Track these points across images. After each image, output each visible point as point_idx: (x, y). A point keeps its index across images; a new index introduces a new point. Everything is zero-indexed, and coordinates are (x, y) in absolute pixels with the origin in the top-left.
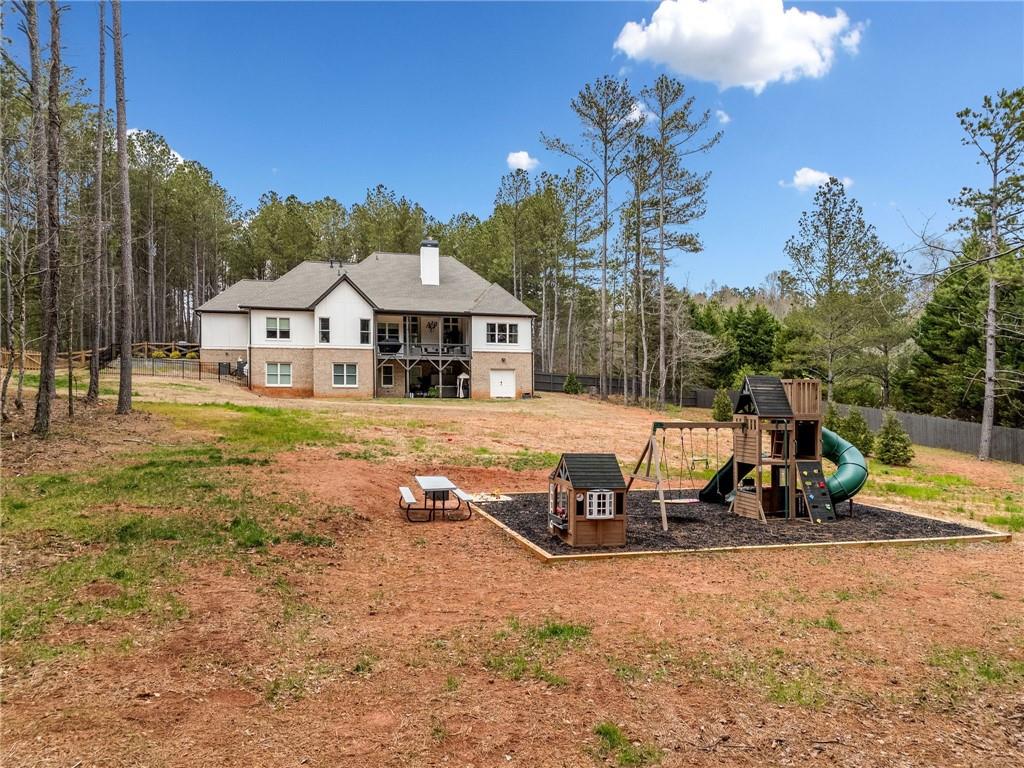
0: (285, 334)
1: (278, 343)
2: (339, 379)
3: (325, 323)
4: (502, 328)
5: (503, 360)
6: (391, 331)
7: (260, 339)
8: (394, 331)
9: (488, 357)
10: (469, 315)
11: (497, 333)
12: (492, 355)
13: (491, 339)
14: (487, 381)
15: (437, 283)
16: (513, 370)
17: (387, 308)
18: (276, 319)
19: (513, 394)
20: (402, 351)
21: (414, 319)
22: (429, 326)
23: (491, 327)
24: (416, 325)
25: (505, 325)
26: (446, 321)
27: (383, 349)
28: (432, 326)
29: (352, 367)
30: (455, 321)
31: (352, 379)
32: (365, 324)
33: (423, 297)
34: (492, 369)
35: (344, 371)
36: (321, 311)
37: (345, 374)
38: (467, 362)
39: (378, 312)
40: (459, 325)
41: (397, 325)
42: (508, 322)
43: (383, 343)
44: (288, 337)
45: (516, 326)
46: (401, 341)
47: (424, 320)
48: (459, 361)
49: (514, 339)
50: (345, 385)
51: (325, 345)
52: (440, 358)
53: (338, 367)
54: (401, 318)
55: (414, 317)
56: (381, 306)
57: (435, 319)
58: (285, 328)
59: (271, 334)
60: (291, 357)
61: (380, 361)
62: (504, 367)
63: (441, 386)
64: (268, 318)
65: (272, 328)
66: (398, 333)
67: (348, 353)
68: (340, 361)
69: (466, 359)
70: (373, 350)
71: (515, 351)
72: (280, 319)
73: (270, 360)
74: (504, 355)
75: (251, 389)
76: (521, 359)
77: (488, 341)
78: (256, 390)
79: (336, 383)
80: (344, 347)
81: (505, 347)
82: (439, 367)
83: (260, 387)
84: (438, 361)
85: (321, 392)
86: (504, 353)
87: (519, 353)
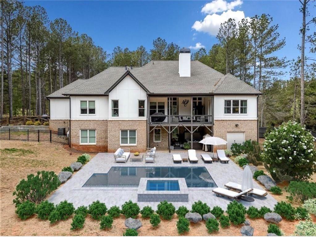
0: (92, 111)
1: (88, 117)
2: (124, 140)
3: (116, 103)
4: (236, 103)
5: (237, 126)
6: (160, 107)
7: (77, 115)
8: (162, 107)
9: (225, 123)
10: (212, 95)
11: (232, 106)
12: (228, 122)
13: (227, 111)
15: (189, 76)
16: (244, 132)
17: (156, 92)
18: (86, 101)
20: (166, 120)
21: (175, 99)
22: (184, 102)
23: (228, 103)
24: (176, 102)
25: (238, 101)
26: (194, 99)
27: (153, 119)
28: (185, 103)
29: (133, 132)
30: (200, 99)
31: (133, 140)
32: (141, 103)
33: (180, 85)
34: (228, 132)
35: (128, 134)
36: (113, 96)
37: (128, 136)
38: (210, 127)
39: (150, 95)
40: (202, 101)
41: (164, 103)
43: (153, 115)
44: (94, 113)
45: (246, 101)
46: (166, 114)
47: (181, 100)
48: (205, 127)
49: (244, 111)
50: (129, 144)
51: (115, 118)
52: (192, 125)
53: (124, 132)
54: (166, 98)
55: (174, 98)
56: (152, 91)
57: (187, 98)
58: (92, 107)
59: (83, 111)
60: (96, 125)
61: (151, 128)
62: (237, 130)
63: (192, 142)
64: (81, 101)
65: (84, 107)
66: (164, 108)
67: (131, 123)
68: (126, 128)
69: (210, 125)
70: (147, 120)
71: (245, 119)
72: (89, 101)
73: (83, 128)
74: (237, 122)
75: (70, 146)
76: (250, 124)
77: (225, 113)
78: (74, 147)
79: (122, 143)
80: (128, 119)
81: (238, 117)
82: (191, 131)
83: (75, 145)
84: (190, 127)
85: (110, 149)
86: (237, 120)
87: (248, 120)
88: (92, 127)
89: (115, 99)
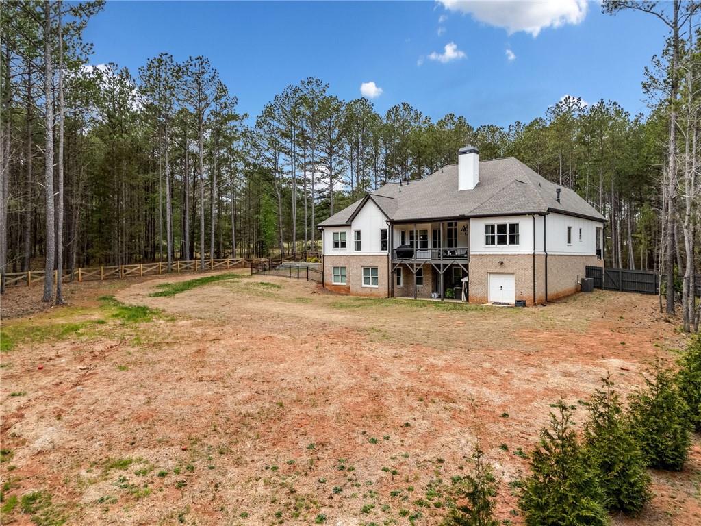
0: (343, 245)
1: (340, 251)
2: (366, 279)
3: (358, 235)
4: (502, 228)
5: (501, 263)
7: (330, 249)
9: (485, 260)
10: (467, 218)
11: (496, 234)
12: (489, 258)
13: (490, 241)
14: (485, 285)
15: (474, 187)
16: (513, 273)
18: (338, 233)
19: (512, 301)
23: (490, 228)
25: (505, 226)
29: (375, 270)
31: (375, 280)
32: (384, 234)
34: (490, 273)
35: (370, 273)
36: (356, 225)
37: (370, 276)
38: (466, 266)
39: (392, 223)
42: (507, 221)
44: (345, 247)
45: (518, 224)
48: (458, 265)
49: (514, 240)
50: (370, 286)
51: (358, 253)
52: (442, 262)
53: (366, 269)
58: (343, 240)
59: (336, 245)
60: (346, 262)
61: (394, 265)
62: (501, 269)
64: (334, 233)
65: (337, 240)
67: (372, 259)
68: (367, 265)
69: (464, 262)
70: (388, 255)
71: (514, 253)
72: (341, 233)
73: (335, 265)
74: (502, 257)
75: (324, 286)
76: (522, 261)
77: (487, 244)
78: (327, 287)
79: (365, 283)
80: (368, 254)
81: (504, 249)
82: (440, 270)
83: (328, 285)
84: (440, 264)
85: (355, 290)
86: (503, 255)
87: (518, 255)
88: (342, 264)
89: (358, 229)
